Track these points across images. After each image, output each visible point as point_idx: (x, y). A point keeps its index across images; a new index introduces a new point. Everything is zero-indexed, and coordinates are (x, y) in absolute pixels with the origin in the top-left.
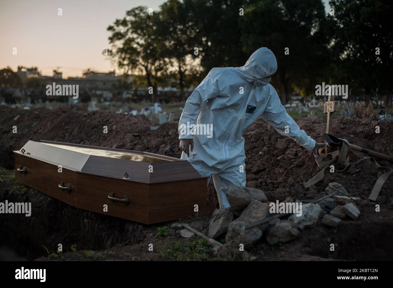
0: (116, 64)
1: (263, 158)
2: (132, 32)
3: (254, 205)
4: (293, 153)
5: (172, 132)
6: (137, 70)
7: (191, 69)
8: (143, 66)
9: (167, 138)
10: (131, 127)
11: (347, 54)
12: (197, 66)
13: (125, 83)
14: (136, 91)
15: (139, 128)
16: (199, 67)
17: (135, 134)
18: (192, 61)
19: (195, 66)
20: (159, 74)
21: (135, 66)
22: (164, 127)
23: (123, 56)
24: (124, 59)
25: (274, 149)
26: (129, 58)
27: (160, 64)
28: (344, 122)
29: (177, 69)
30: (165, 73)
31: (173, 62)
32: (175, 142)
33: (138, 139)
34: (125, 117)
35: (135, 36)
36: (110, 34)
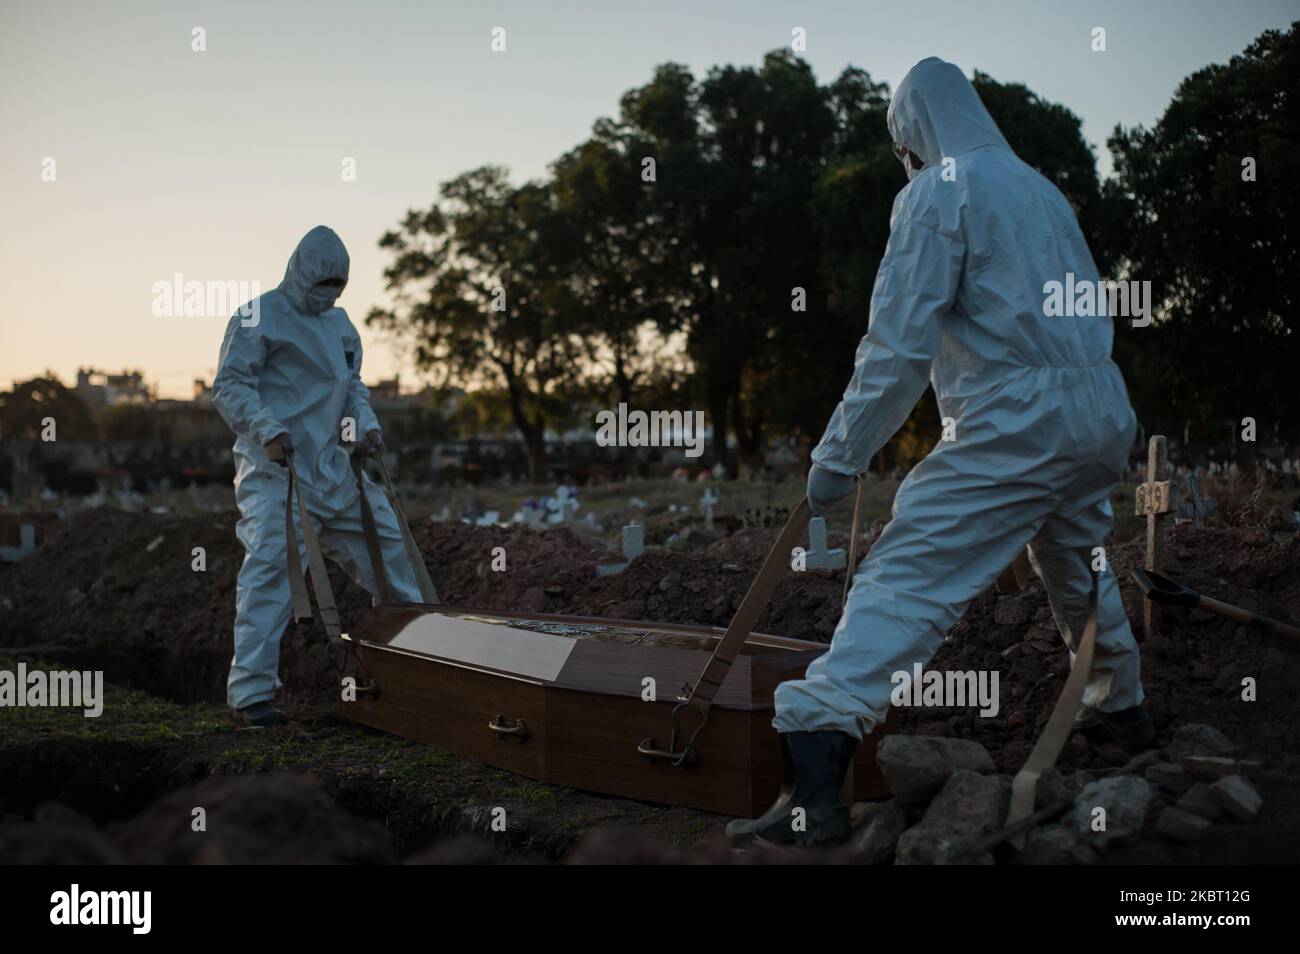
0: (410, 358)
1: (957, 653)
2: (461, 252)
3: (962, 784)
4: (1048, 637)
5: (667, 581)
6: (478, 374)
7: (657, 368)
8: (497, 360)
9: (656, 599)
10: (539, 566)
11: (1174, 307)
12: (678, 358)
13: (435, 417)
14: (474, 444)
15: (562, 572)
16: (684, 362)
17: (552, 589)
18: (661, 341)
19: (670, 359)
20: (550, 387)
21: (471, 360)
22: (644, 565)
23: (432, 329)
24: (434, 341)
25: (990, 625)
26: (449, 337)
27: (554, 354)
28: (1187, 538)
29: (612, 368)
30: (568, 385)
31: (596, 348)
32: (679, 612)
33: (561, 603)
34: (509, 539)
35: (469, 263)
36: (390, 258)
